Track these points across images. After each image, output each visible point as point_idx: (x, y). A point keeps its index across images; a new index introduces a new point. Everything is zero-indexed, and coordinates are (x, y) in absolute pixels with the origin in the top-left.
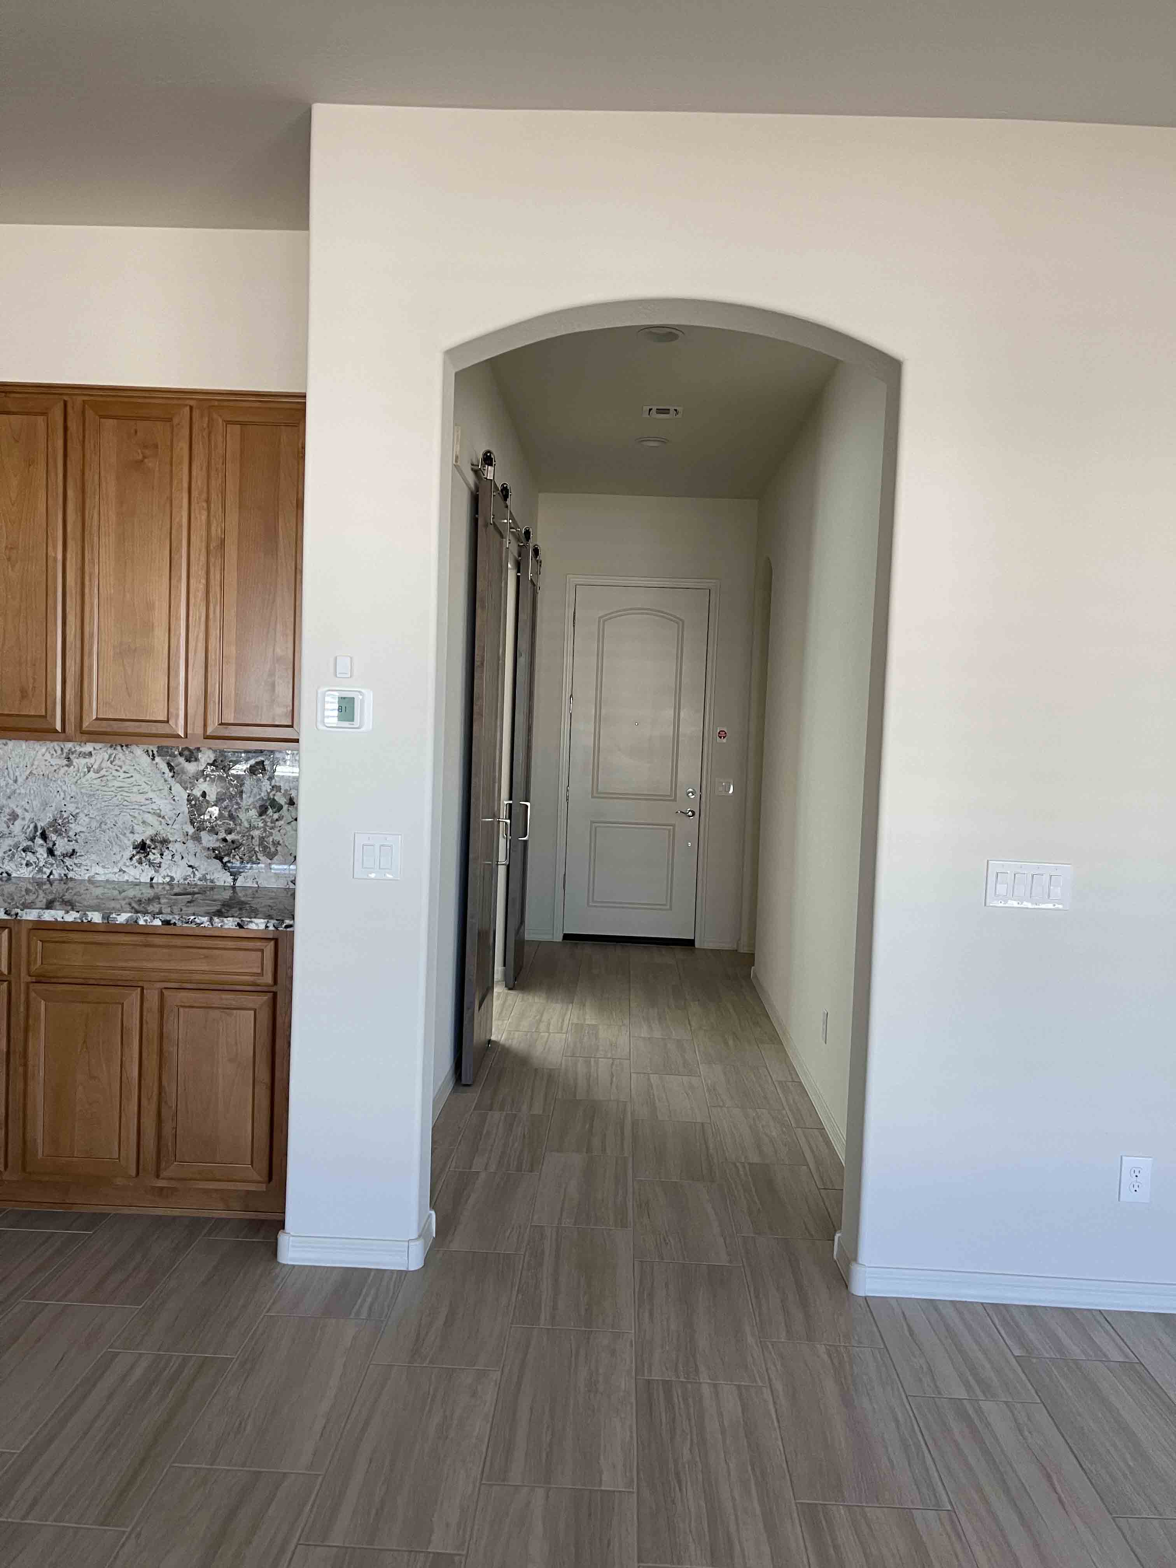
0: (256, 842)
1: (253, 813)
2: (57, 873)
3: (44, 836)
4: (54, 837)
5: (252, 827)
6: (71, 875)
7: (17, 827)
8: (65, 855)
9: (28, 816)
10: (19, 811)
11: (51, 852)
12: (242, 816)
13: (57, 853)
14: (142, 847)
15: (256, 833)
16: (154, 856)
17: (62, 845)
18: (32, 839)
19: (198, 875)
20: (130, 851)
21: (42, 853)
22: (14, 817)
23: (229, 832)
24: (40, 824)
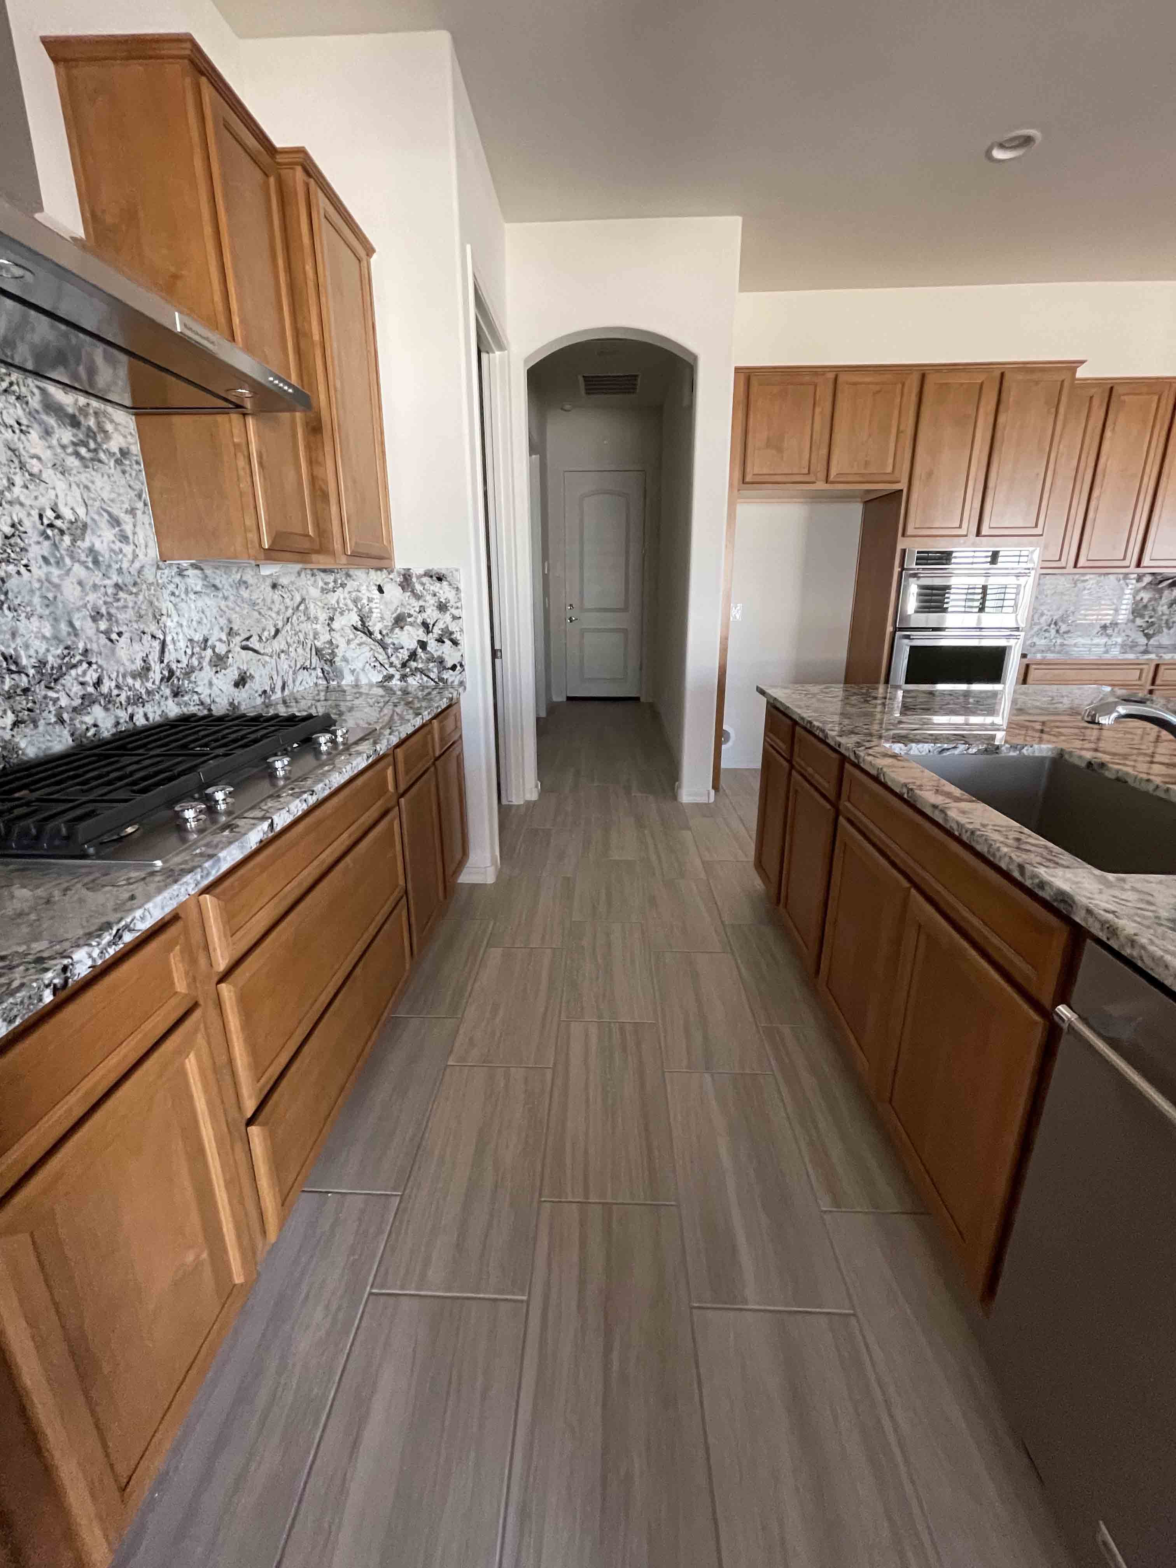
0: (1164, 622)
1: (1166, 607)
2: (1059, 641)
3: (1056, 624)
4: (1060, 624)
5: (1163, 614)
6: (1066, 642)
7: (1043, 620)
8: (1064, 633)
9: (1049, 613)
10: (1045, 612)
11: (1057, 631)
12: (1160, 609)
13: (1061, 632)
14: (1104, 627)
15: (1165, 618)
16: (1109, 631)
17: (1064, 628)
18: (1049, 625)
19: (1130, 640)
20: (1099, 629)
21: (1053, 632)
22: (1042, 614)
23: (1151, 617)
24: (1055, 618)
